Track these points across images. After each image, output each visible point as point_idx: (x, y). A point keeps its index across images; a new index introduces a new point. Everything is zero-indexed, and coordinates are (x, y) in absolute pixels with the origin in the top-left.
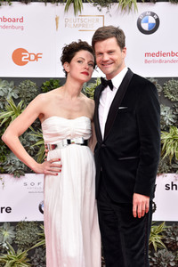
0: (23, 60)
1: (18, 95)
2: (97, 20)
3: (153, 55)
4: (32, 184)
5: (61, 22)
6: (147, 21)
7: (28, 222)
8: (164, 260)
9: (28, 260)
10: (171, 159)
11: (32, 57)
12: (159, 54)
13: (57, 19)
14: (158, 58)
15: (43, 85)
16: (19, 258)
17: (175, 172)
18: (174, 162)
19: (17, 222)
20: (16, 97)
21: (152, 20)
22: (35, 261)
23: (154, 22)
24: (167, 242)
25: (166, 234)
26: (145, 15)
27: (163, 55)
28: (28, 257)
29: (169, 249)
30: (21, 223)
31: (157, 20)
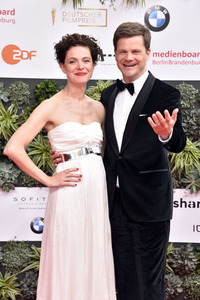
0: (14, 58)
1: (9, 98)
2: (100, 15)
3: (161, 55)
4: (23, 199)
5: (58, 16)
6: (155, 17)
7: (18, 242)
8: (170, 286)
9: (18, 285)
10: (180, 173)
11: (25, 55)
12: (169, 54)
13: (53, 12)
14: (167, 59)
15: (37, 88)
16: (7, 282)
17: (185, 187)
18: (183, 176)
19: (5, 243)
20: (6, 100)
21: (161, 16)
22: (25, 286)
23: (164, 17)
24: (175, 266)
25: (173, 257)
26: (153, 9)
27: (174, 55)
28: (17, 281)
29: (176, 274)
30: (9, 243)
31: (167, 16)
